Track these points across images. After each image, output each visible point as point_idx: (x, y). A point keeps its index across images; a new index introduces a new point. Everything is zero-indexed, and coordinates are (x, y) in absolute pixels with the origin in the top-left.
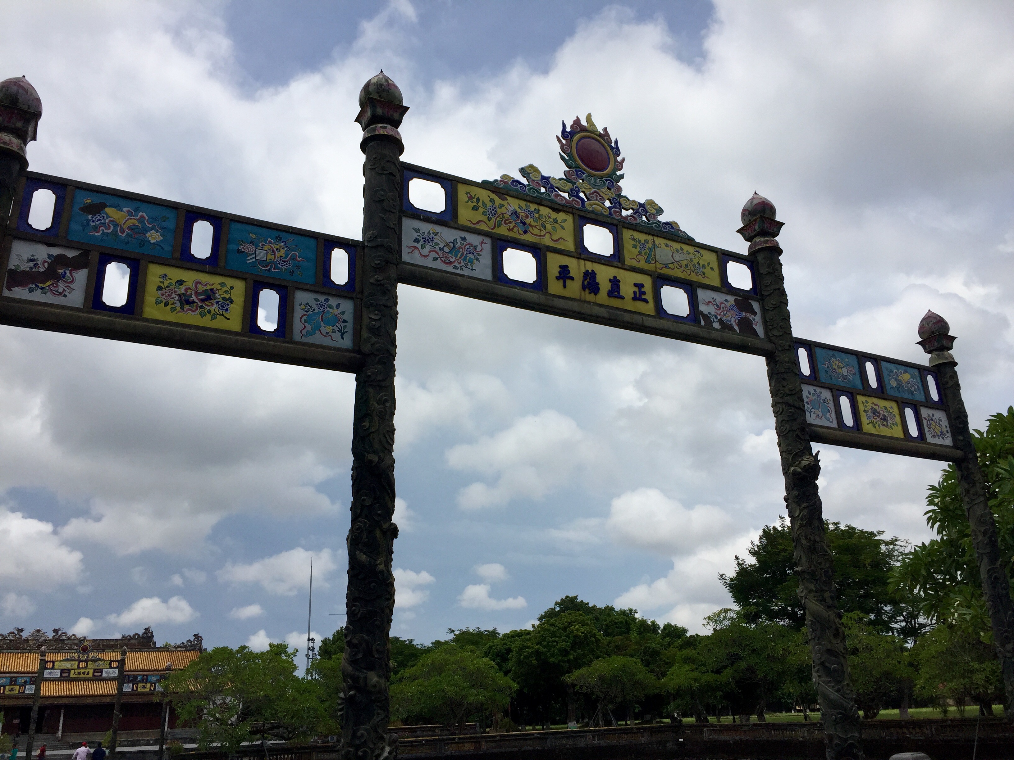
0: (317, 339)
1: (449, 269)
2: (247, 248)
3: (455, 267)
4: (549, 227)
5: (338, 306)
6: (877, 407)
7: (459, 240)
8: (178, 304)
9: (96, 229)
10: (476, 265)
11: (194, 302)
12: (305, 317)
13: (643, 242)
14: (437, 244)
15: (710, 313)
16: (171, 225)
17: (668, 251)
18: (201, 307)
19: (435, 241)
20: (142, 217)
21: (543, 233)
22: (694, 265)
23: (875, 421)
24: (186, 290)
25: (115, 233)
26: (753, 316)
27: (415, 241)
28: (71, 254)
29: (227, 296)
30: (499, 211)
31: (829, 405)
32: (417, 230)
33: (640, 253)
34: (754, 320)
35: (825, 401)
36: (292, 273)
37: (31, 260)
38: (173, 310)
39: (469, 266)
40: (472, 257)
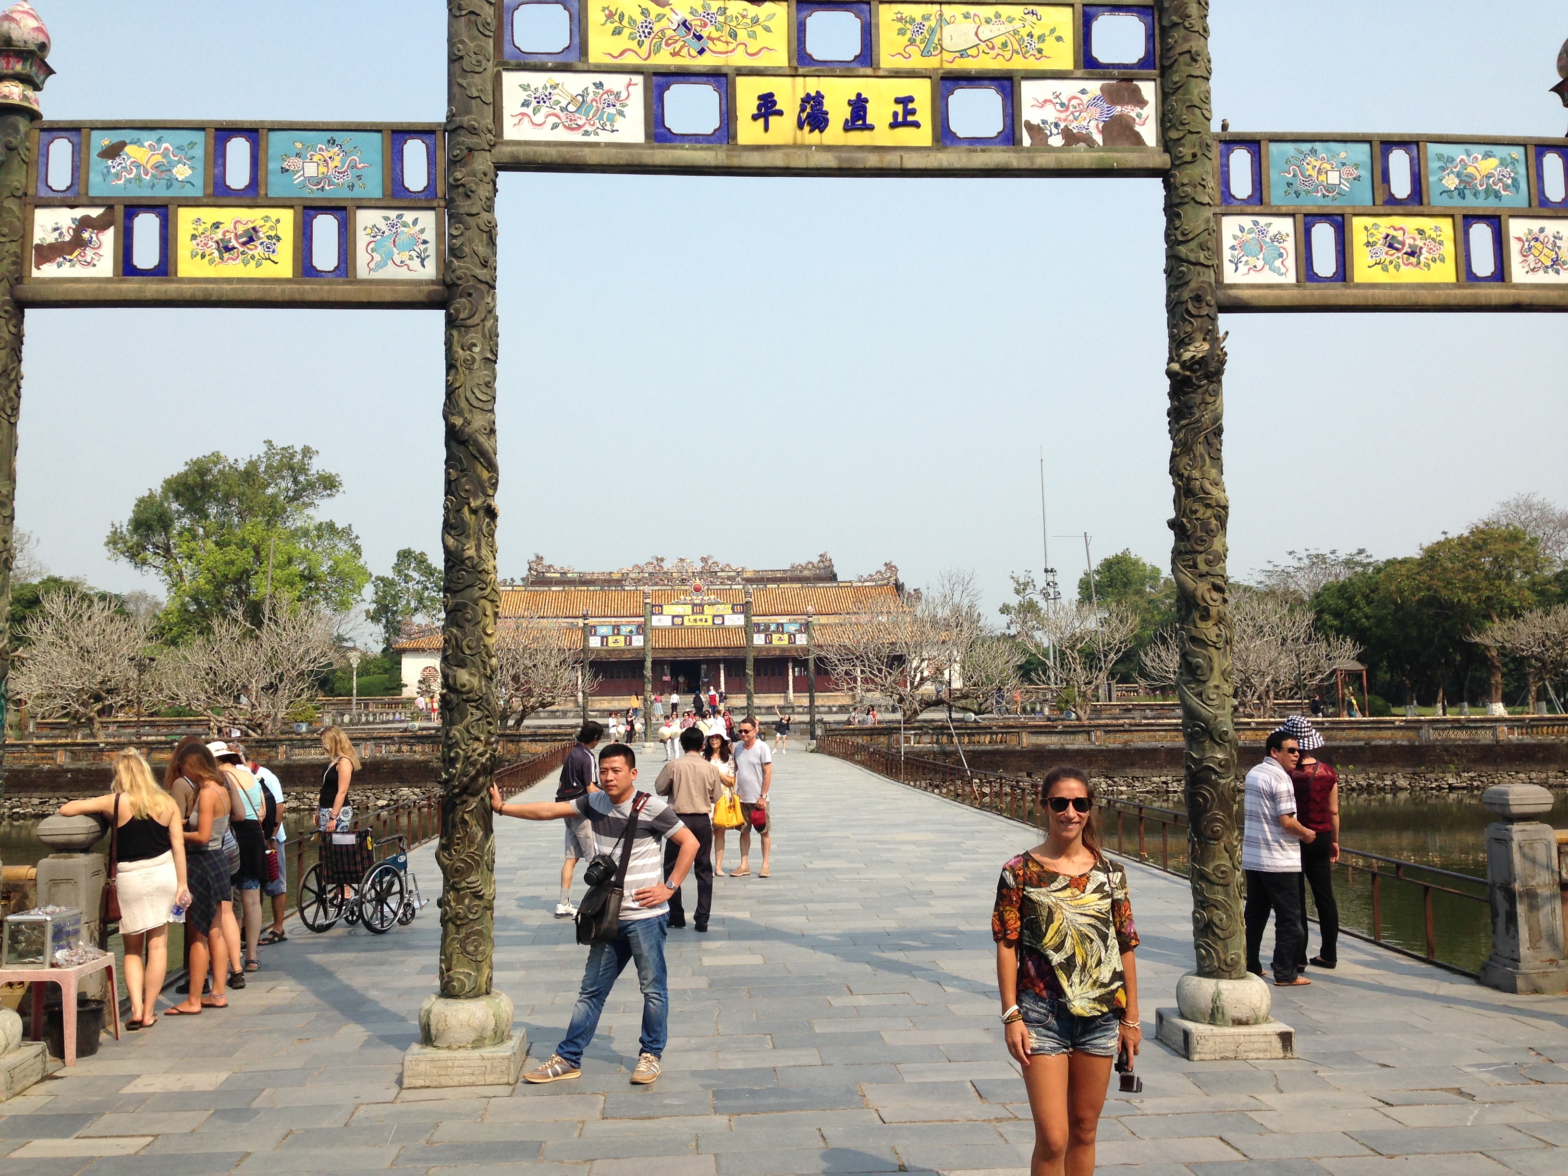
0: (390, 272)
1: (577, 137)
2: (293, 163)
3: (586, 133)
4: (742, 35)
5: (415, 222)
6: (1399, 235)
7: (592, 89)
8: (216, 254)
9: (118, 176)
10: (619, 122)
11: (234, 248)
12: (372, 245)
13: (919, 20)
14: (558, 102)
15: (1044, 122)
16: (199, 152)
17: (970, 26)
18: (243, 253)
19: (554, 98)
20: (166, 149)
21: (731, 47)
22: (1020, 41)
23: (1389, 258)
24: (224, 235)
25: (138, 178)
26: (1138, 110)
27: (523, 105)
28: (95, 213)
29: (273, 233)
30: (657, 27)
31: (1284, 245)
32: (525, 88)
33: (912, 42)
34: (1139, 115)
35: (1278, 238)
36: (351, 187)
37: (56, 229)
38: (211, 262)
39: (608, 127)
40: (612, 110)
